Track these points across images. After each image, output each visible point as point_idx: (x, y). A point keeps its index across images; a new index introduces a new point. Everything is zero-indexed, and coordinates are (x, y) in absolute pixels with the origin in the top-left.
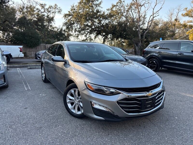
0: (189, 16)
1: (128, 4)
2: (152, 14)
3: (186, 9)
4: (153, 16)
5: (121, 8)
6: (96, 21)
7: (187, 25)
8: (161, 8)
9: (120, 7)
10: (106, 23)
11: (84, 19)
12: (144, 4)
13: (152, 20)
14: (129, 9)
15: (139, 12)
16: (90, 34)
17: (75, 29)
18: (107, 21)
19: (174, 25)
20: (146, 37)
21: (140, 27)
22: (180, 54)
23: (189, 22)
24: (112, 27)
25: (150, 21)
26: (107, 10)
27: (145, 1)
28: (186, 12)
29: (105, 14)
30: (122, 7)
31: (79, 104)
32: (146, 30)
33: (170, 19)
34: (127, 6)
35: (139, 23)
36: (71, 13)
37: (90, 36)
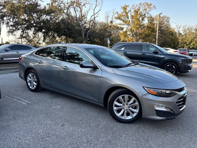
0: (120, 20)
1: (68, 2)
2: (94, 15)
3: (117, 13)
4: (94, 17)
5: (61, 5)
6: (35, 15)
7: (119, 27)
8: (100, 10)
9: (60, 3)
10: (47, 19)
11: (22, 11)
12: (84, 4)
13: (93, 20)
14: (69, 6)
15: (81, 11)
16: (26, 30)
17: (7, 22)
18: (48, 17)
19: (111, 26)
20: (89, 37)
21: (83, 26)
22: (143, 54)
23: (120, 25)
24: (55, 24)
25: (91, 21)
26: (47, 4)
27: (85, 2)
28: (117, 16)
29: (47, 9)
30: (61, 3)
31: (129, 109)
32: (89, 29)
33: (107, 21)
34: (67, 4)
35: (82, 22)
36: (2, 3)
37: (26, 32)
